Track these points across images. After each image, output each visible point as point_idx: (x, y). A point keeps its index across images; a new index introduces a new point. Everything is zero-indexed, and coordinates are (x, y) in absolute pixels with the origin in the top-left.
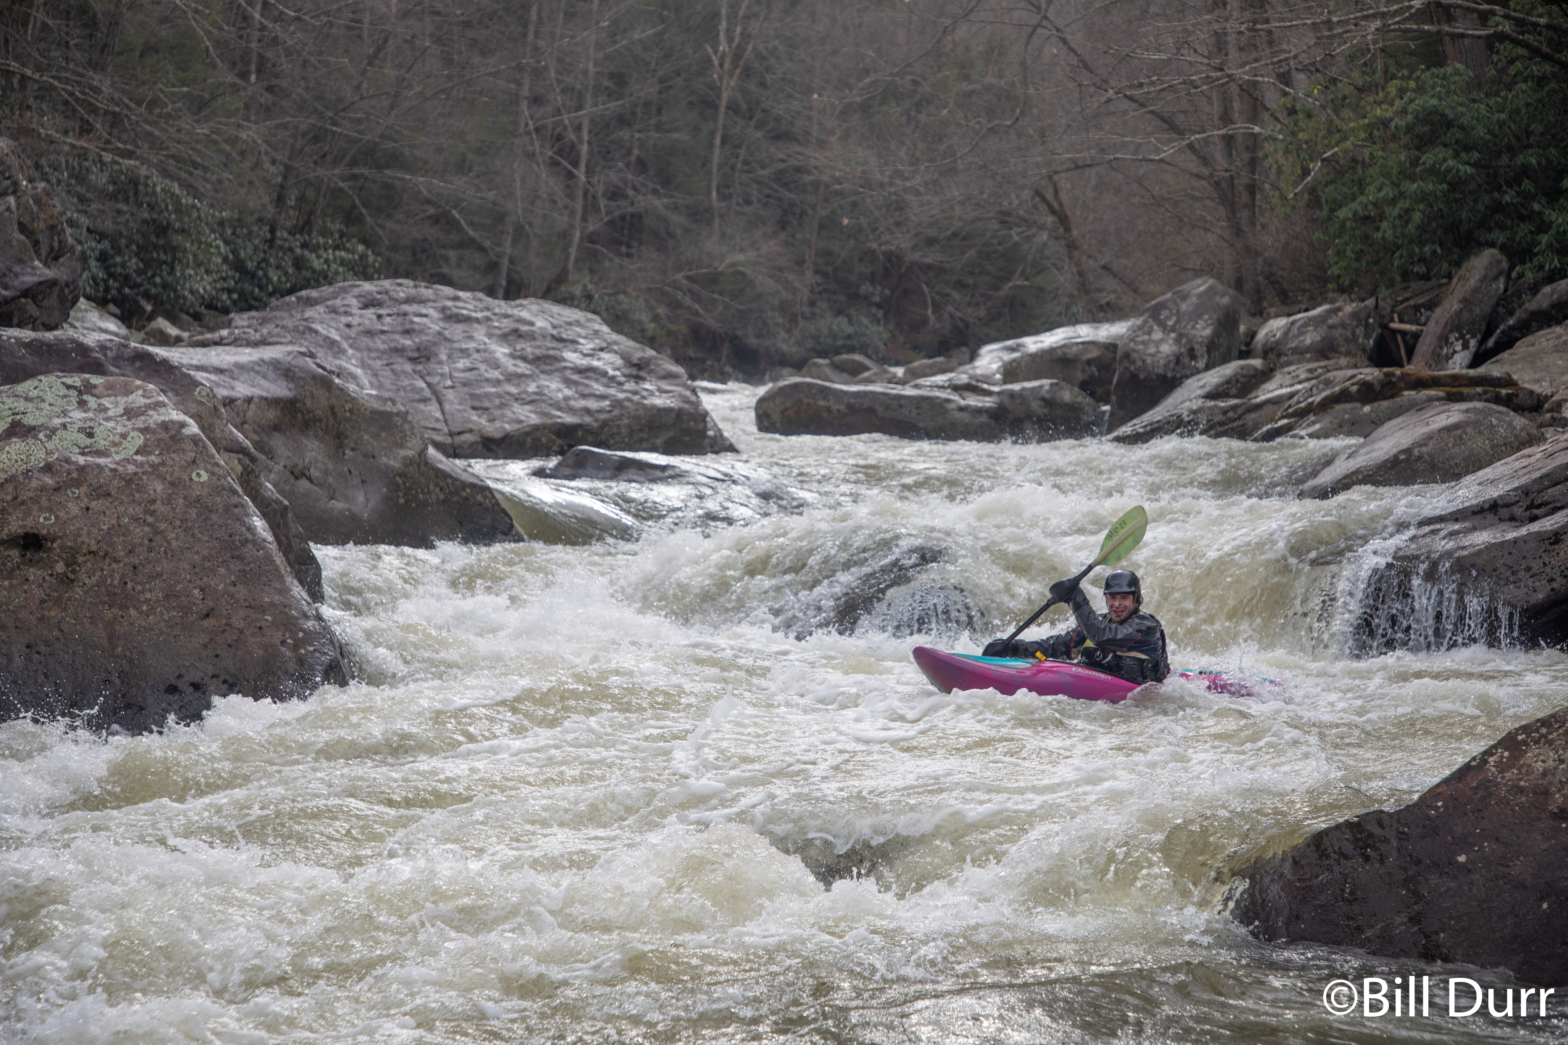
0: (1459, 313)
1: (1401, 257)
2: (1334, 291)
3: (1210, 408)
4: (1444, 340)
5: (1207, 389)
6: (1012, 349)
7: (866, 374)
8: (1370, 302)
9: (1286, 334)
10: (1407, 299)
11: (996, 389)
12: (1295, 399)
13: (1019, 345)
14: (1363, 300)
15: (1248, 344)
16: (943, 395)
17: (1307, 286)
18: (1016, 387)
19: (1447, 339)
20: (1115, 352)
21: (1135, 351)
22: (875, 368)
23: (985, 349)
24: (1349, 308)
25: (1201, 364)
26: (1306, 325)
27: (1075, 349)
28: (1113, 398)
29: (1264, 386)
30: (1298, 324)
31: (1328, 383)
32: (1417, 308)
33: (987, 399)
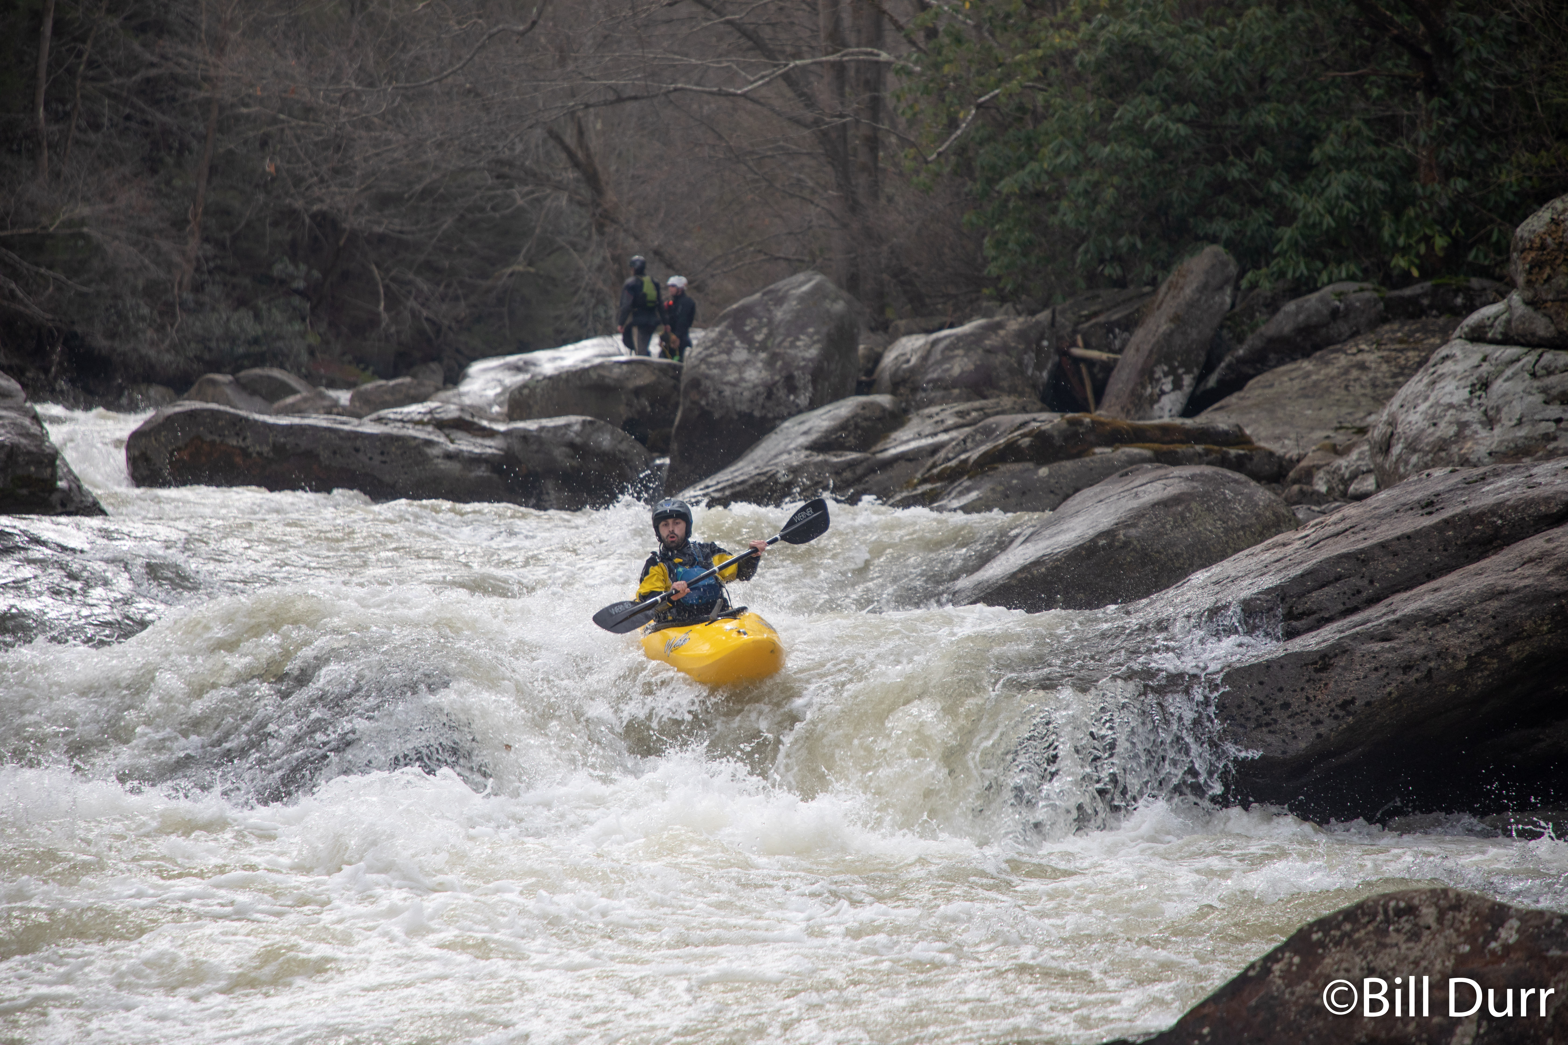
0: (1168, 336)
1: (1086, 252)
2: (990, 298)
3: (816, 464)
4: (1147, 375)
5: (814, 436)
6: (518, 369)
7: (290, 400)
8: (1044, 316)
9: (925, 358)
10: (1095, 314)
11: (501, 427)
12: (942, 454)
13: (526, 363)
14: (1033, 313)
15: (870, 372)
16: (421, 434)
17: (952, 290)
18: (531, 425)
19: (1152, 373)
20: (677, 378)
21: (707, 377)
22: (304, 391)
23: (475, 368)
24: (1014, 324)
25: (803, 400)
26: (952, 347)
27: (616, 371)
28: (674, 446)
29: (894, 435)
30: (942, 345)
31: (988, 432)
32: (1109, 327)
33: (488, 442)
